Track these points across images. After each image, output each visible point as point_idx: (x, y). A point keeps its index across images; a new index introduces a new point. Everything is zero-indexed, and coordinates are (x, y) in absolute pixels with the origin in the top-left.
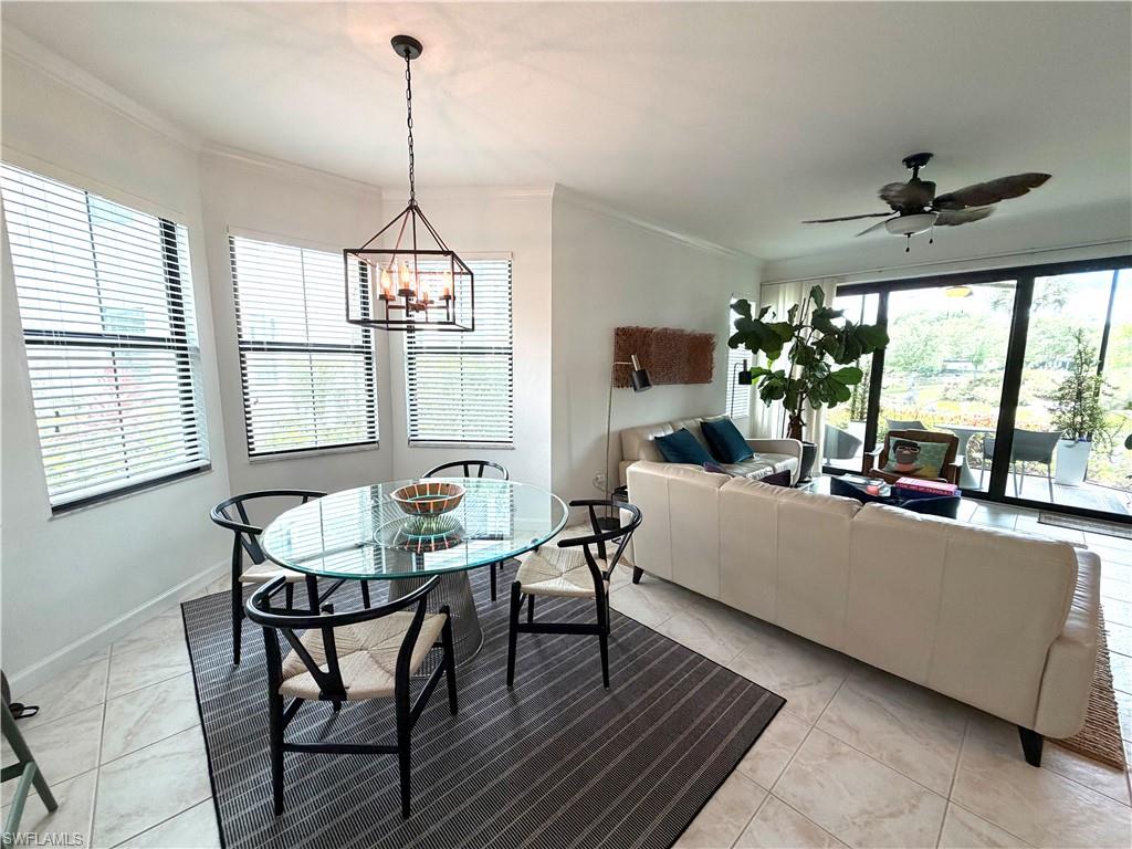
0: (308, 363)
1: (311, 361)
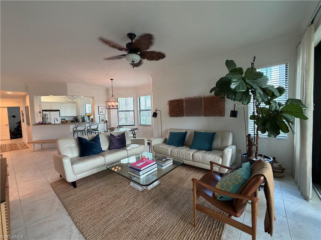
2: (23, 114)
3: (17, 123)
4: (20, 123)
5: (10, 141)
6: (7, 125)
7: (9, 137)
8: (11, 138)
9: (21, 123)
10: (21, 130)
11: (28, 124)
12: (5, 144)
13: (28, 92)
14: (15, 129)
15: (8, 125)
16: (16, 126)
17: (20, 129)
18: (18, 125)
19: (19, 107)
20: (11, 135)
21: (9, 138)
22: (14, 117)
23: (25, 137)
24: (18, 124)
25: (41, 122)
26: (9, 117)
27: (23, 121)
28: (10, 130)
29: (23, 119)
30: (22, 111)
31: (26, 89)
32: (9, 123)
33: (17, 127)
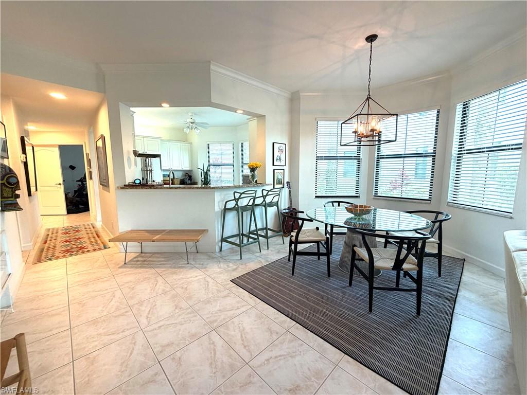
0: (402, 162)
1: (404, 161)
2: (90, 160)
3: (77, 181)
4: (83, 180)
5: (65, 217)
6: (60, 184)
7: (64, 210)
8: (69, 212)
9: (86, 181)
10: (87, 195)
11: (104, 183)
12: (55, 226)
13: (105, 92)
14: (75, 192)
15: (62, 185)
16: (76, 186)
17: (84, 193)
18: (80, 185)
19: (82, 146)
20: (67, 206)
21: (65, 212)
22: (72, 168)
23: (94, 211)
24: (80, 183)
25: (137, 182)
26: (63, 168)
27: (91, 178)
28: (66, 195)
29: (90, 173)
30: (87, 154)
31: (100, 84)
32: (64, 181)
33: (77, 188)
